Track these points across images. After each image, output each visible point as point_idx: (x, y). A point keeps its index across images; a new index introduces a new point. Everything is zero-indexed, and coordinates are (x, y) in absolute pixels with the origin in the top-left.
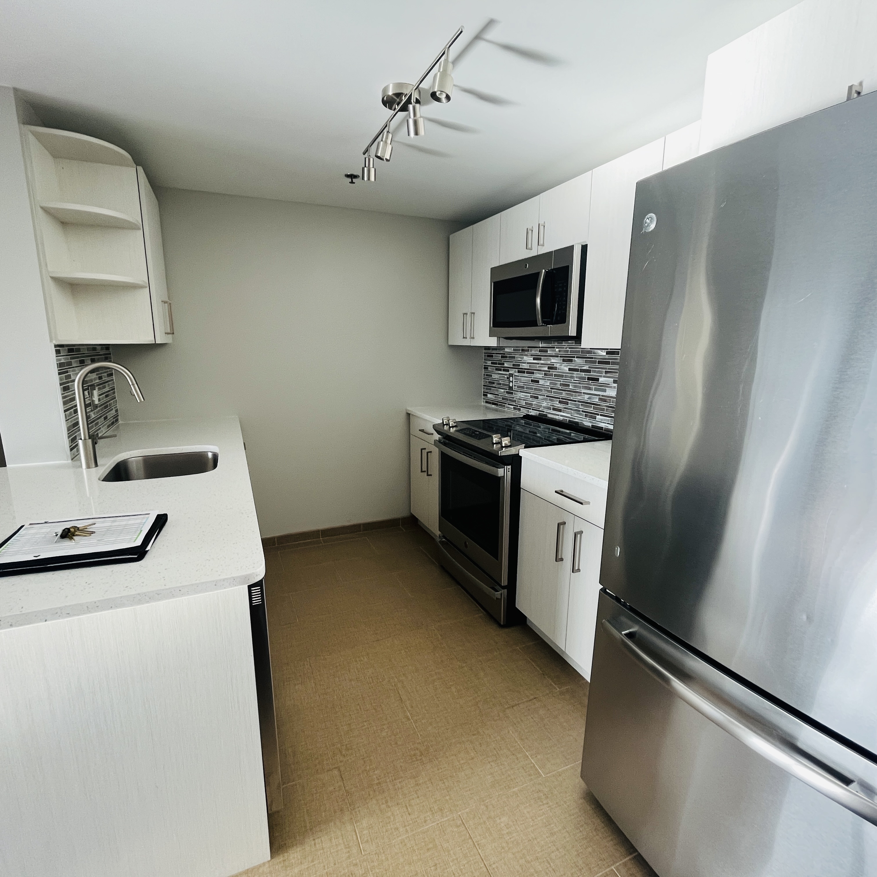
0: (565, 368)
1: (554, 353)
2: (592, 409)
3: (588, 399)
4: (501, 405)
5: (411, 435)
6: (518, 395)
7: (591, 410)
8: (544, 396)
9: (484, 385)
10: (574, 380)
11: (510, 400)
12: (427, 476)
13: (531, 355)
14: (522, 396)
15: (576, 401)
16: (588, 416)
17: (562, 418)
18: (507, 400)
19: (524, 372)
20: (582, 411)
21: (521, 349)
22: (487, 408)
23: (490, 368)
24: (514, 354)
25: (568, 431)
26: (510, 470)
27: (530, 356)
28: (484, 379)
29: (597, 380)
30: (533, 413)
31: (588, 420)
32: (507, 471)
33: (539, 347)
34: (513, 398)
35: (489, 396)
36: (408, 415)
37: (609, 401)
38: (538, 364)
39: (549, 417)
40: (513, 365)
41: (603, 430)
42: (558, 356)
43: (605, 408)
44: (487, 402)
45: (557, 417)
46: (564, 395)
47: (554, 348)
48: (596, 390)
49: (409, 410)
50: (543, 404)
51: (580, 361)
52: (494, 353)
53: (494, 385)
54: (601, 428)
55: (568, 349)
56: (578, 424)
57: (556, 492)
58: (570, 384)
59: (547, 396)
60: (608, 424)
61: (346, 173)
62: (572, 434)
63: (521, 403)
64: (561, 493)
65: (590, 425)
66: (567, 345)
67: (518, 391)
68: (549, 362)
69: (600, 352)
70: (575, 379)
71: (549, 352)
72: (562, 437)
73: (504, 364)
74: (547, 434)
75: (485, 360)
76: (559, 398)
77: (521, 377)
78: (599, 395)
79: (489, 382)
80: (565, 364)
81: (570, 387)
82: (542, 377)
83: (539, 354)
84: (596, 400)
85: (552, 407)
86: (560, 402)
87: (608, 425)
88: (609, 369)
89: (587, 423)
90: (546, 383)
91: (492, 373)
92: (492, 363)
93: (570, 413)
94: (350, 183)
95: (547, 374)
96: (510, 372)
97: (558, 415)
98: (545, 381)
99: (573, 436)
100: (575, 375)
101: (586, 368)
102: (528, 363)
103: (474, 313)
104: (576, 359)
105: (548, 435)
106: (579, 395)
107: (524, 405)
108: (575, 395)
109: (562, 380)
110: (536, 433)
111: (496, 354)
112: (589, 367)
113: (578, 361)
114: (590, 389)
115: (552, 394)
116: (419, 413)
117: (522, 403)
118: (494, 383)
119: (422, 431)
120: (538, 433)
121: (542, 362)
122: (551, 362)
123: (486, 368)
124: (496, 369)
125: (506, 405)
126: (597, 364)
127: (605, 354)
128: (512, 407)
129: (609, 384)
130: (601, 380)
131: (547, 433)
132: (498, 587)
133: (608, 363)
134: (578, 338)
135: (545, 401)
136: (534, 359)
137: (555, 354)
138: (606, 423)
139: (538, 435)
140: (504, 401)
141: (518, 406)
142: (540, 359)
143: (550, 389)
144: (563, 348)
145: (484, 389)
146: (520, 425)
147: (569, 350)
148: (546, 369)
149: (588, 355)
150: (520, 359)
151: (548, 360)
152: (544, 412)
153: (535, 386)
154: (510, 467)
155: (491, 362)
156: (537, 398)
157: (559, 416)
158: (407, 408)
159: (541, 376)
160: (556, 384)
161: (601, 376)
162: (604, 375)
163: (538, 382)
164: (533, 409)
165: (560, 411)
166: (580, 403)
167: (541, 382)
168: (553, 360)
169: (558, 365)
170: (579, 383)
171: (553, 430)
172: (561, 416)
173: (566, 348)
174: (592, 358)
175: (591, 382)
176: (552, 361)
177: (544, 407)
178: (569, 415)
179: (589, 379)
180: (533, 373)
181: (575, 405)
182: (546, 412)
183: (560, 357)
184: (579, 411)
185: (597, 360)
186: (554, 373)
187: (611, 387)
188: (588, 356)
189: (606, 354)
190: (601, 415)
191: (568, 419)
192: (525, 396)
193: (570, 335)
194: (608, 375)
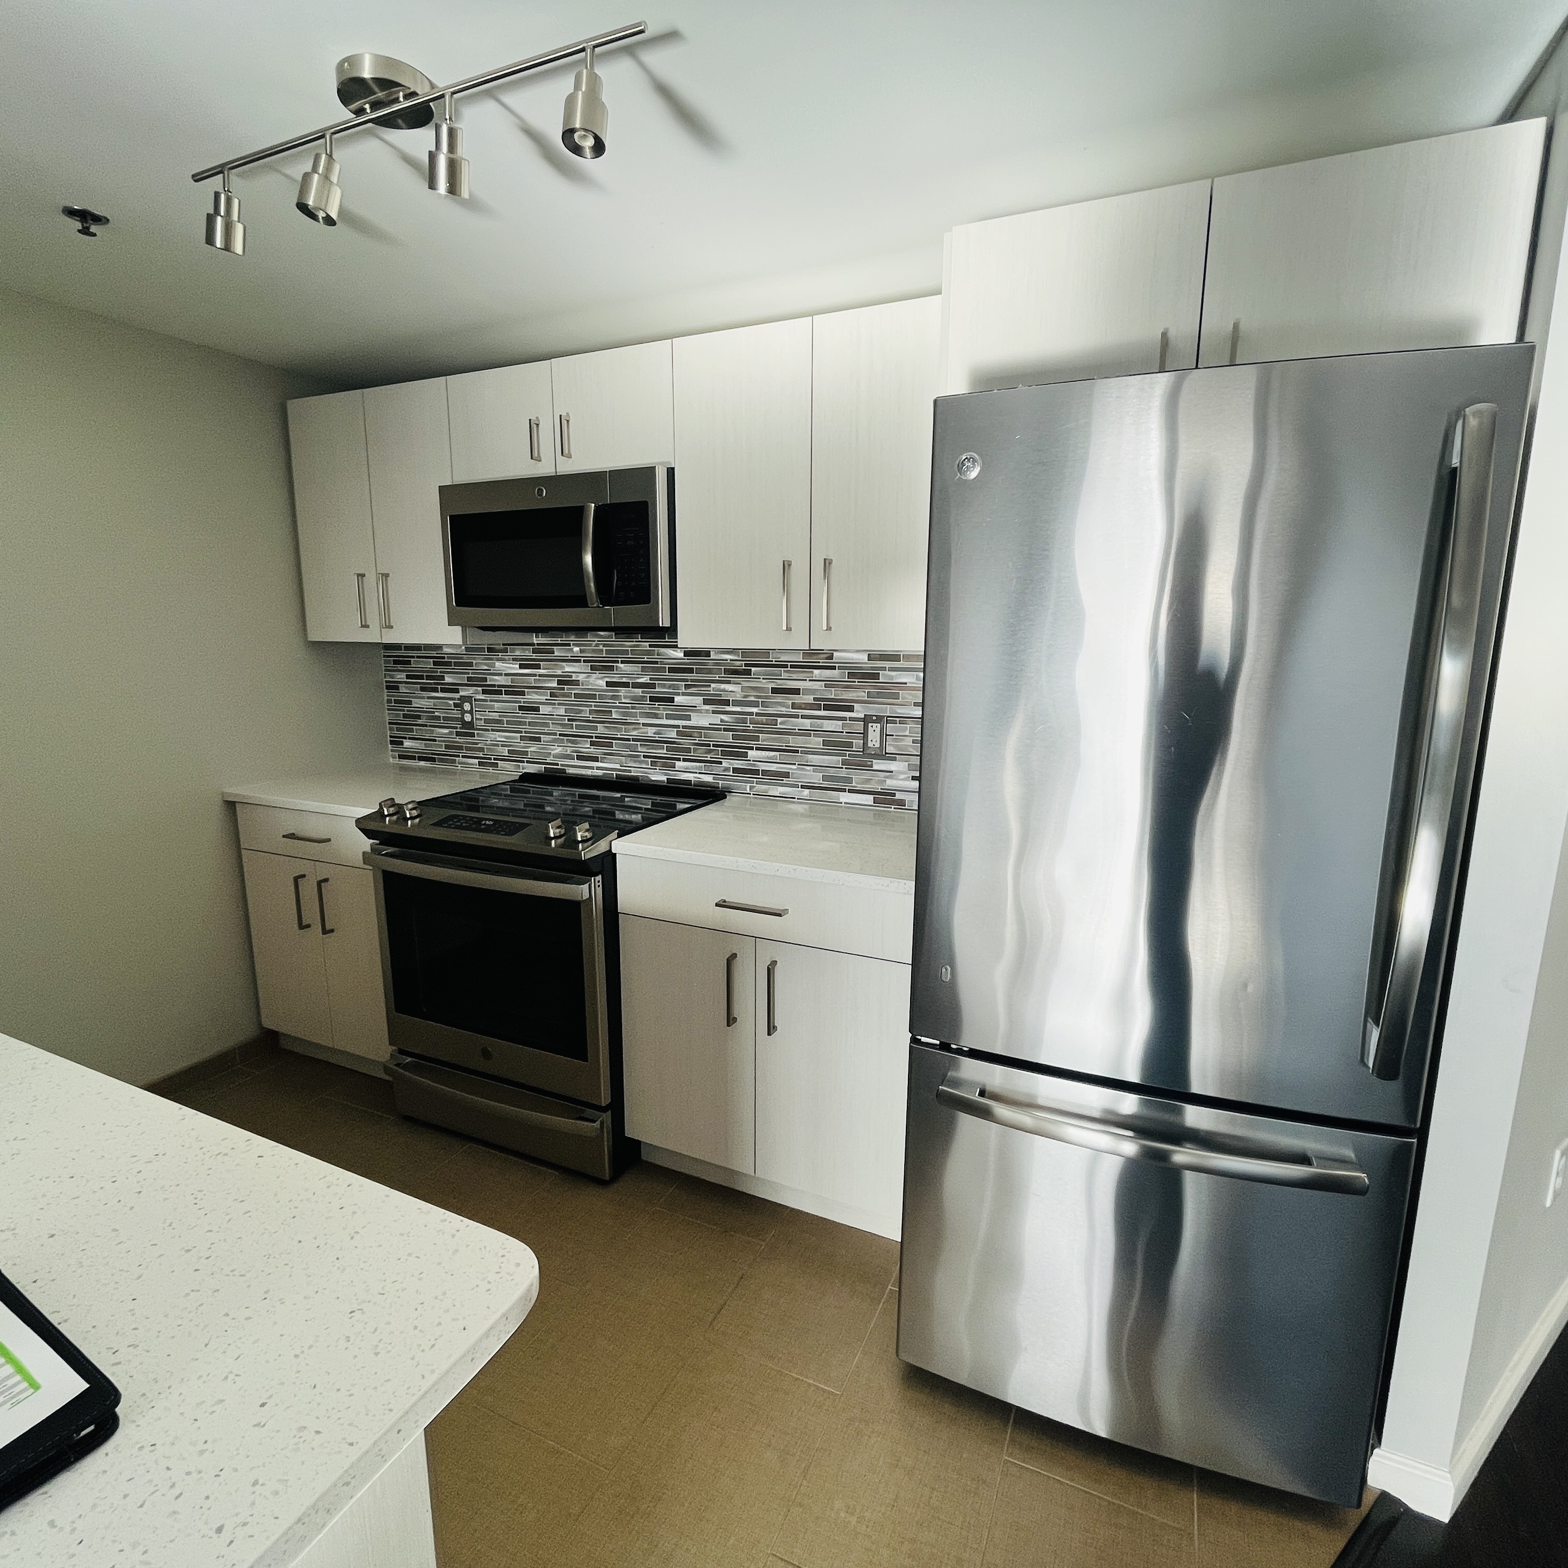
0: (599, 681)
1: (570, 655)
2: (665, 752)
3: (654, 734)
4: (442, 760)
5: (243, 852)
6: (488, 737)
7: (663, 752)
8: (555, 734)
9: (390, 723)
10: (619, 703)
11: (468, 749)
12: (324, 933)
13: (514, 660)
14: (498, 739)
15: (628, 740)
16: (659, 764)
17: (600, 773)
18: (461, 748)
19: (500, 693)
20: (644, 756)
21: (486, 646)
22: (403, 768)
23: (406, 688)
24: (468, 658)
25: (618, 795)
26: (600, 884)
27: (511, 662)
28: (389, 710)
29: (672, 700)
30: (532, 769)
31: (658, 770)
32: (597, 886)
33: (533, 644)
34: (477, 744)
35: (407, 743)
36: (231, 806)
37: (696, 735)
38: (535, 675)
39: (569, 774)
40: (469, 679)
41: (691, 785)
42: (579, 661)
43: (692, 747)
44: (401, 757)
45: (589, 772)
46: (601, 729)
47: (569, 645)
48: (668, 717)
49: (230, 795)
50: (553, 750)
51: (631, 669)
52: (413, 657)
53: (420, 722)
54: (688, 782)
55: (601, 647)
56: (639, 780)
57: (717, 905)
58: (613, 710)
59: (560, 735)
60: (700, 773)
61: (69, 204)
62: (626, 799)
63: (497, 752)
64: (724, 904)
65: (664, 778)
66: (598, 641)
67: (488, 730)
68: (559, 672)
69: (672, 652)
70: (623, 701)
71: (556, 654)
72: (604, 806)
73: (443, 678)
74: (569, 805)
75: (386, 670)
76: (592, 737)
77: (491, 701)
78: (678, 727)
79: (405, 716)
80: (597, 674)
81: (614, 716)
82: (546, 700)
83: (534, 657)
84: (672, 734)
85: (575, 754)
86: (592, 743)
87: (700, 776)
88: (692, 681)
89: (658, 776)
90: (554, 710)
91: (410, 697)
92: (408, 677)
93: (617, 761)
94: (79, 231)
95: (557, 694)
96: (462, 693)
97: (592, 768)
98: (553, 708)
99: (628, 802)
100: (622, 694)
101: (644, 680)
102: (506, 675)
103: (387, 575)
104: (620, 665)
105: (571, 807)
106: (635, 729)
107: (507, 755)
108: (625, 729)
109: (593, 704)
110: (542, 807)
111: (418, 657)
112: (651, 679)
113: (625, 669)
114: (656, 716)
115: (574, 731)
116: (262, 796)
117: (503, 752)
118: (419, 717)
119: (292, 836)
120: (547, 806)
121: (542, 671)
122: (563, 672)
123: (393, 687)
124: (423, 689)
125: (457, 759)
126: (667, 674)
127: (681, 655)
128: (476, 761)
129: (696, 707)
130: (678, 699)
131: (569, 802)
132: (589, 1112)
133: (691, 671)
134: (672, 630)
135: (556, 744)
136: (521, 667)
137: (571, 657)
138: (696, 773)
139: (548, 809)
140: (452, 752)
141: (490, 759)
142: (538, 667)
143: (567, 722)
144: (590, 645)
145: (391, 729)
146: (500, 795)
147: (604, 648)
148: (555, 685)
149: (646, 657)
150: (486, 668)
151: (556, 667)
152: (557, 765)
153: (530, 717)
154: (599, 878)
155: (405, 674)
156: (539, 739)
157: (594, 770)
158: (226, 790)
159: (543, 698)
160: (580, 711)
161: (678, 694)
162: (684, 691)
163: (537, 709)
164: (528, 762)
165: (596, 759)
166: (639, 743)
167: (544, 709)
168: (568, 668)
169: (581, 677)
170: (633, 708)
171: (581, 796)
172: (598, 768)
173: (597, 645)
174: (656, 663)
175: (658, 705)
176: (567, 670)
177: (555, 756)
178: (617, 766)
179: (652, 699)
180: (523, 693)
181: (628, 747)
182: (562, 765)
183: (584, 661)
184: (638, 756)
185: (667, 666)
186: (573, 692)
187: (700, 711)
188: (646, 660)
189: (684, 656)
190: (684, 760)
191: (614, 773)
192: (506, 737)
193: (661, 625)
194: (689, 691)
